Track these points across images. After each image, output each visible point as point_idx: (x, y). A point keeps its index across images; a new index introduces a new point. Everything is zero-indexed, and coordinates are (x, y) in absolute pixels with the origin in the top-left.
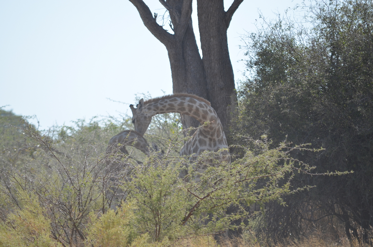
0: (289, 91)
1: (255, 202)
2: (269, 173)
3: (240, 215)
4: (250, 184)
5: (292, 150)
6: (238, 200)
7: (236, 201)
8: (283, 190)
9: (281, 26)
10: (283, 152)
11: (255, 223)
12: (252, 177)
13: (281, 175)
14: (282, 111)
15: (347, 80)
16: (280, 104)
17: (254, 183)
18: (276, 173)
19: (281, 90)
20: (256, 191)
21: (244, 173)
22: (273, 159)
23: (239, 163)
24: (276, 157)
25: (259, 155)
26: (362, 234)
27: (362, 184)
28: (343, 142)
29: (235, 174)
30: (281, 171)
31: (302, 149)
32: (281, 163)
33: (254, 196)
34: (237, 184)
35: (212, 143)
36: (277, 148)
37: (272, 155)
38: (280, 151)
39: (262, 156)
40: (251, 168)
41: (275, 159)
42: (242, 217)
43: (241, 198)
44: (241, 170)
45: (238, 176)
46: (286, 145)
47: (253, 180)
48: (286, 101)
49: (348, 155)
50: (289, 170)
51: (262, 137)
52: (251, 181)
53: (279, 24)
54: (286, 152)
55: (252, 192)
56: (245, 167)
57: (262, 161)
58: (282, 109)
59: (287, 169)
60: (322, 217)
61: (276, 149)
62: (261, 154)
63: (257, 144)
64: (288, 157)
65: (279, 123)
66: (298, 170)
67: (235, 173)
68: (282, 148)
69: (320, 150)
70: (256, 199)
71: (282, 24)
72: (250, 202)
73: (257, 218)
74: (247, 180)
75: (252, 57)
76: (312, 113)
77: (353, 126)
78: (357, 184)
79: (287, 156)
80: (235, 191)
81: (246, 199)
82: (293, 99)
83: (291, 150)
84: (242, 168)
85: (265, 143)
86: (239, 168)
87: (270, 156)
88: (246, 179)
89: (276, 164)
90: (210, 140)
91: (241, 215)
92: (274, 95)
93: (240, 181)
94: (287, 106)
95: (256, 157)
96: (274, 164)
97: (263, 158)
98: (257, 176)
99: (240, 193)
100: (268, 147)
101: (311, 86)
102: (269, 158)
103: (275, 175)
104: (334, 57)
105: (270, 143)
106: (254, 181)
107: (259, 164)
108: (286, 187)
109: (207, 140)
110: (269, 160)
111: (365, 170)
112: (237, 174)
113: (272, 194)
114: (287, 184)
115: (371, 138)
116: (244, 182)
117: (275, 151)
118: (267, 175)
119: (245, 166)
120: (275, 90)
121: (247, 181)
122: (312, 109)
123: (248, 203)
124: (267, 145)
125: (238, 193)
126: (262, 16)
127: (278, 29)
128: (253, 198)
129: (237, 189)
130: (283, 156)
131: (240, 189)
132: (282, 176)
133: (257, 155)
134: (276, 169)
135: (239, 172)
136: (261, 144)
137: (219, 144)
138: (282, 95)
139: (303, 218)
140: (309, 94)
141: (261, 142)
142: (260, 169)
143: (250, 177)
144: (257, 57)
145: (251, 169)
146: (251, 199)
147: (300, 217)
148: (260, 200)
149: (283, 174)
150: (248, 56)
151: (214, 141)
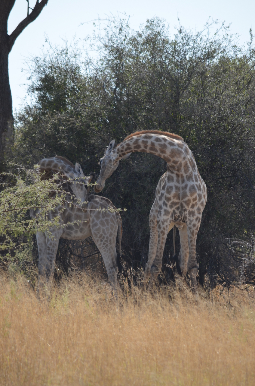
0: (68, 121)
1: (23, 233)
2: (39, 205)
3: (6, 246)
4: (19, 213)
5: (65, 183)
6: (6, 230)
7: (3, 230)
8: (52, 223)
9: (67, 53)
10: (55, 184)
11: (22, 255)
12: (22, 207)
13: (52, 207)
14: (58, 142)
15: (128, 114)
16: (57, 134)
17: (24, 214)
18: (46, 206)
19: (59, 120)
20: (24, 222)
21: (14, 203)
22: (45, 190)
23: (9, 192)
24: (48, 189)
25: (30, 186)
26: (132, 274)
27: (136, 224)
28: (119, 179)
29: (4, 203)
30: (52, 203)
31: (75, 183)
32: (52, 195)
33: (22, 227)
34: (5, 213)
35: (180, 179)
36: (50, 179)
37: (44, 186)
38: (52, 182)
39: (33, 186)
40: (22, 197)
41: (47, 190)
42: (8, 248)
43: (9, 228)
44: (11, 199)
45: (7, 205)
46: (59, 177)
47: (22, 210)
48: (64, 131)
49: (123, 192)
50: (60, 203)
51: (35, 166)
52: (20, 211)
53: (65, 51)
54: (59, 185)
55: (21, 222)
56: (15, 197)
57: (33, 191)
58: (59, 140)
59: (58, 202)
60: (93, 255)
61: (49, 181)
62: (32, 184)
63: (29, 174)
64: (61, 189)
65: (54, 154)
66: (69, 203)
67: (4, 201)
68: (54, 180)
69: (93, 184)
70: (24, 230)
71: (68, 52)
72: (17, 233)
73: (25, 250)
74: (17, 209)
75: (35, 82)
76: (90, 146)
77: (131, 162)
78: (131, 223)
79: (59, 188)
80: (3, 220)
81: (13, 230)
82: (71, 130)
83: (63, 182)
84: (12, 197)
85: (38, 174)
86: (8, 196)
87: (42, 187)
88: (15, 209)
89: (47, 196)
90: (178, 175)
91: (8, 245)
92: (52, 124)
93: (9, 211)
94: (64, 137)
95: (27, 187)
96: (45, 195)
97: (34, 188)
98: (27, 206)
99: (8, 223)
100: (41, 178)
101: (90, 119)
102: (40, 189)
103: (45, 208)
104: (118, 89)
105: (42, 174)
106: (23, 212)
107: (30, 194)
108: (56, 220)
109: (174, 176)
110: (41, 191)
111: (140, 209)
112: (7, 203)
113: (41, 227)
114: (57, 217)
115: (148, 176)
116: (13, 212)
117: (47, 183)
118: (37, 206)
119: (15, 195)
120: (53, 120)
121: (16, 211)
122: (90, 142)
123: (16, 234)
124: (40, 175)
125: (6, 222)
126: (48, 41)
127: (64, 56)
128: (21, 229)
129: (5, 218)
130: (55, 188)
131: (8, 218)
132: (52, 209)
133: (28, 185)
134: (47, 201)
135: (8, 201)
136: (33, 174)
137: (187, 180)
138: (60, 126)
139: (72, 254)
140: (88, 127)
141: (34, 172)
142: (30, 200)
143: (19, 207)
144: (39, 83)
145: (21, 199)
146: (19, 230)
147: (69, 253)
148: (28, 231)
149: (54, 206)
150: (30, 80)
151: (182, 177)
